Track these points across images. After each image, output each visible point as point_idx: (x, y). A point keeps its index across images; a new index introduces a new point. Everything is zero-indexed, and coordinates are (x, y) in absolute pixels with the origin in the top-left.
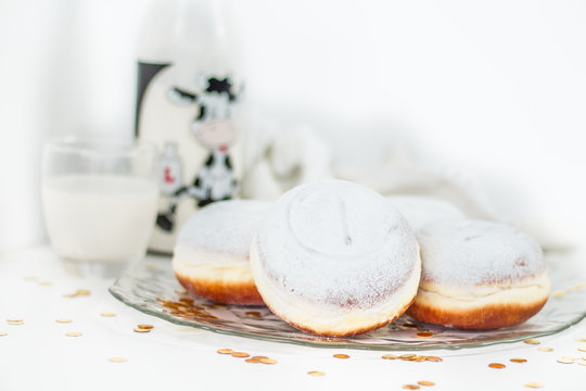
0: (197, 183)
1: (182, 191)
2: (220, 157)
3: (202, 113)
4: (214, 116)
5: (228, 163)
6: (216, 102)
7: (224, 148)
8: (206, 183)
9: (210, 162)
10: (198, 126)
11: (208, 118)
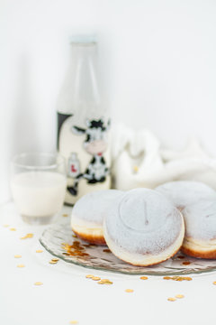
0: (88, 172)
1: (80, 176)
2: (98, 159)
3: (88, 138)
4: (94, 139)
5: (103, 161)
6: (95, 132)
7: (100, 154)
8: (92, 171)
9: (93, 161)
10: (87, 144)
11: (91, 140)
